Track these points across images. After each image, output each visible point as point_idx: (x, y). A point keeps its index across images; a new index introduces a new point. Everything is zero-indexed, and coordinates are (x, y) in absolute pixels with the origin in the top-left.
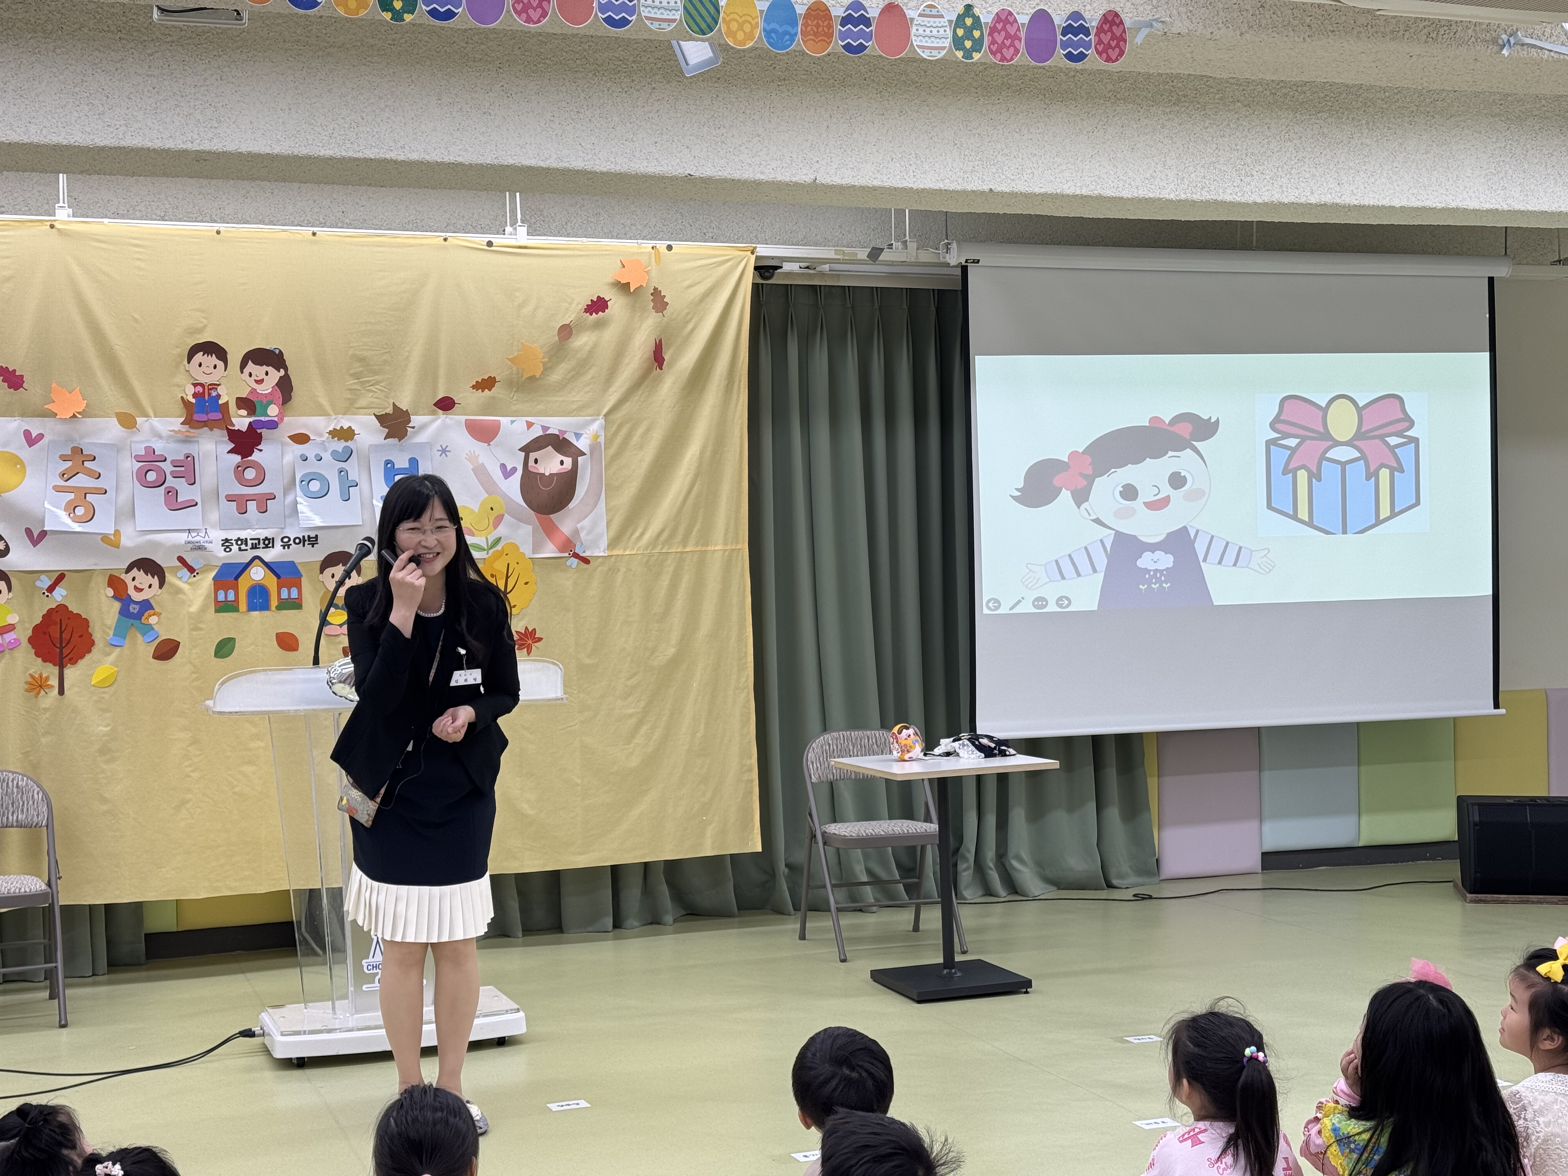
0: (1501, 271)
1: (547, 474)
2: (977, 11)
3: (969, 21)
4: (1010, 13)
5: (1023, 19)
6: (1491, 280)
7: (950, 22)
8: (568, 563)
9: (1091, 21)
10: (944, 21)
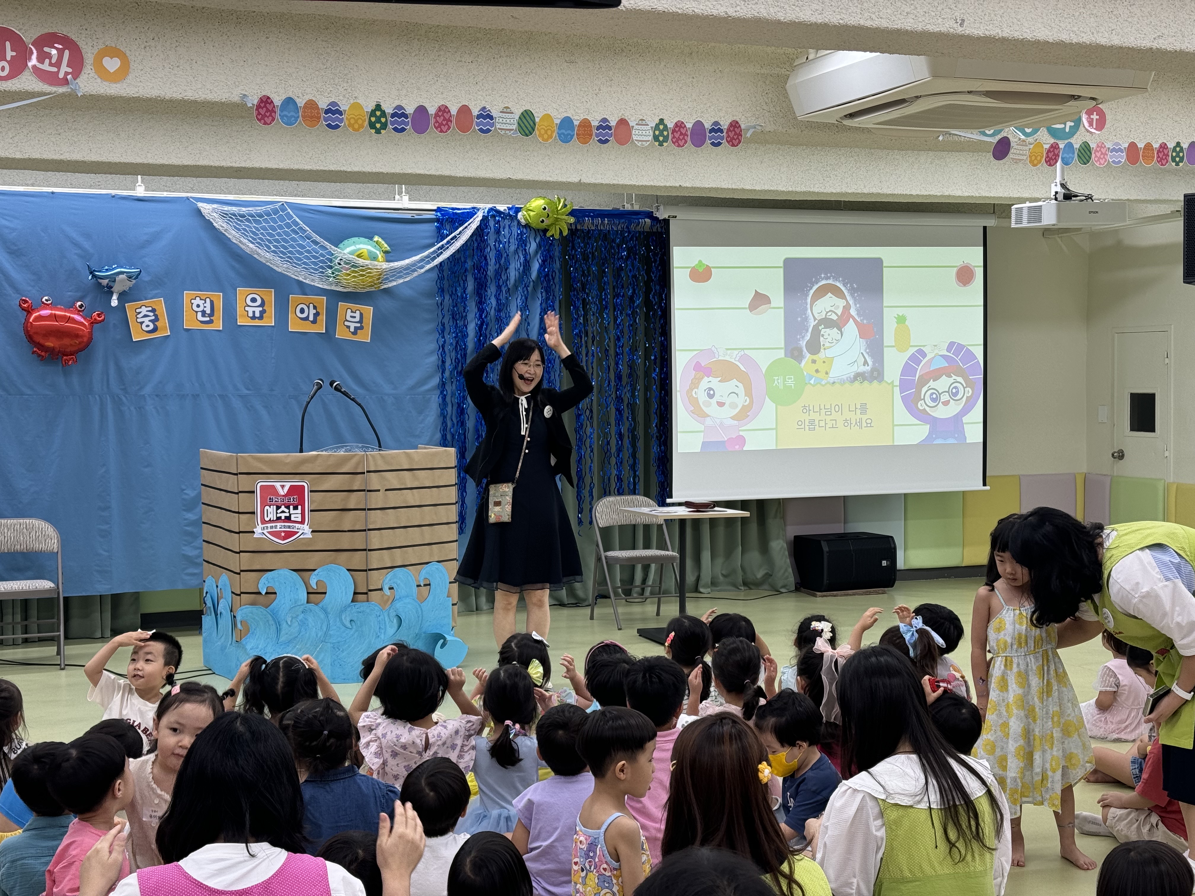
0: (991, 222)
2: (666, 122)
3: (661, 127)
4: (683, 123)
5: (689, 125)
6: (985, 228)
7: (652, 127)
9: (724, 125)
10: (649, 127)
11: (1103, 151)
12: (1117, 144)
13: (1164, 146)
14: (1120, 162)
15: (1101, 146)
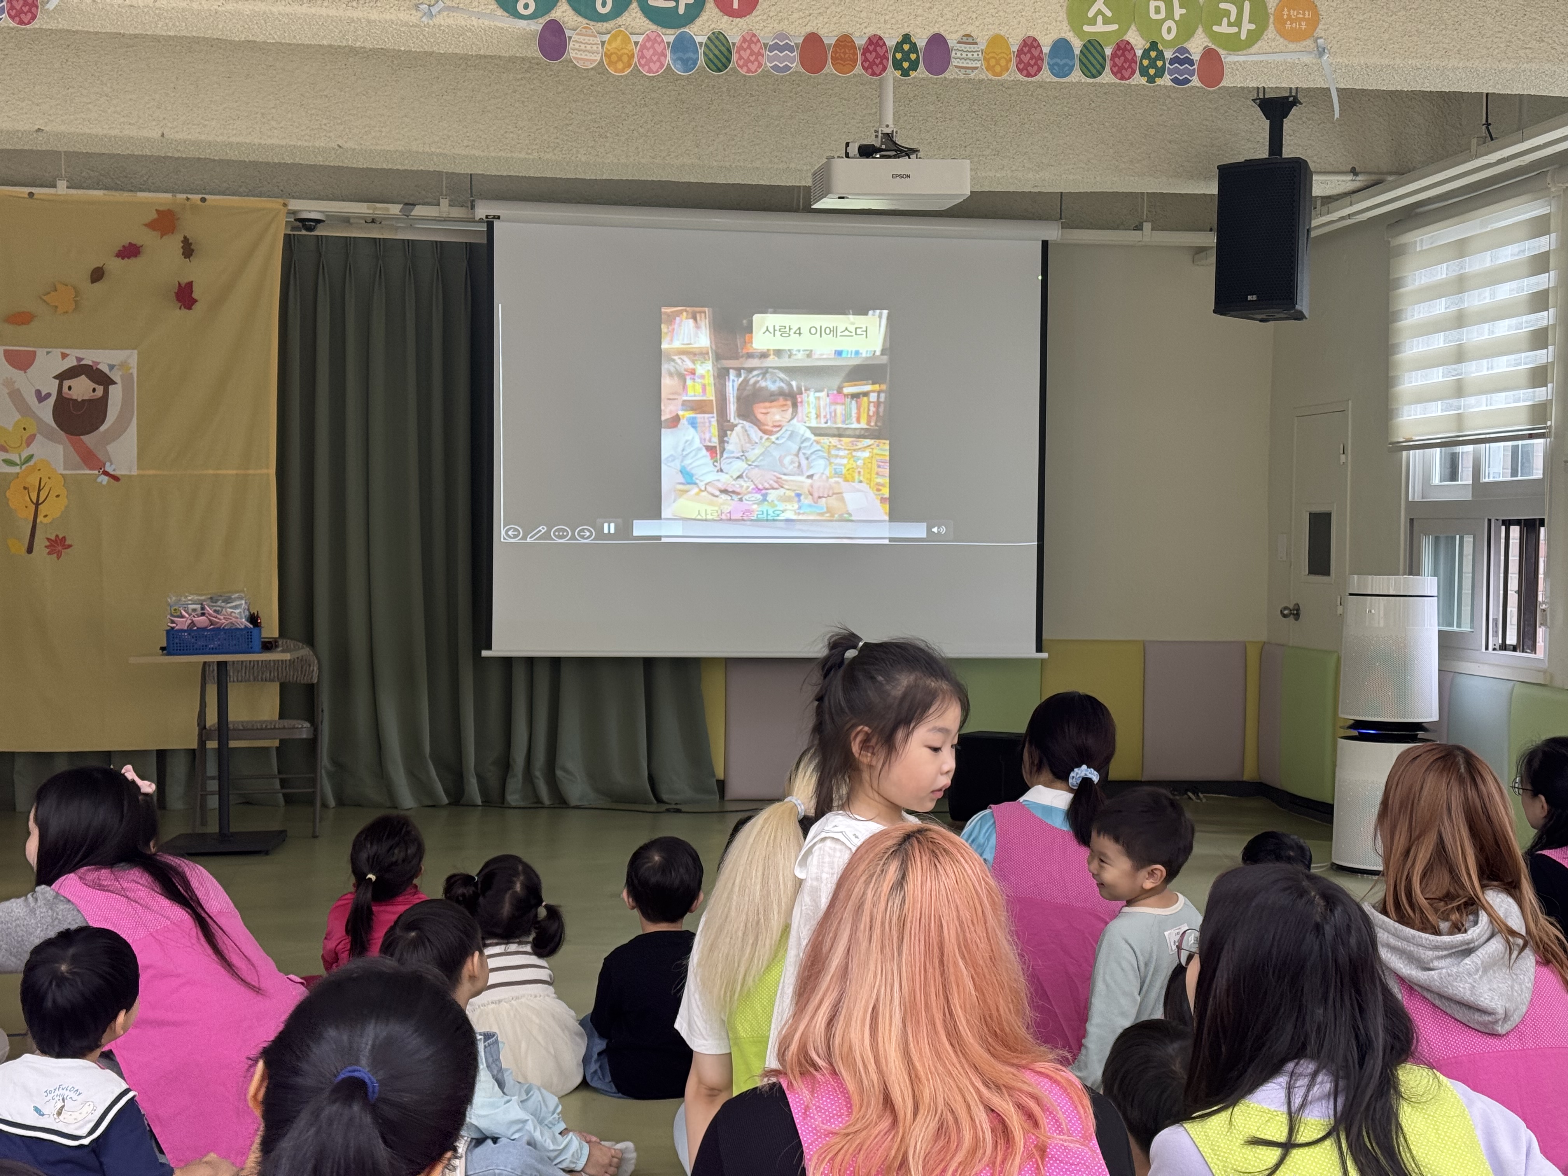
0: (1052, 233)
1: (79, 400)
6: (1045, 244)
8: (99, 480)
11: (756, 49)
12: (782, 36)
13: (875, 42)
14: (787, 68)
15: (750, 39)
